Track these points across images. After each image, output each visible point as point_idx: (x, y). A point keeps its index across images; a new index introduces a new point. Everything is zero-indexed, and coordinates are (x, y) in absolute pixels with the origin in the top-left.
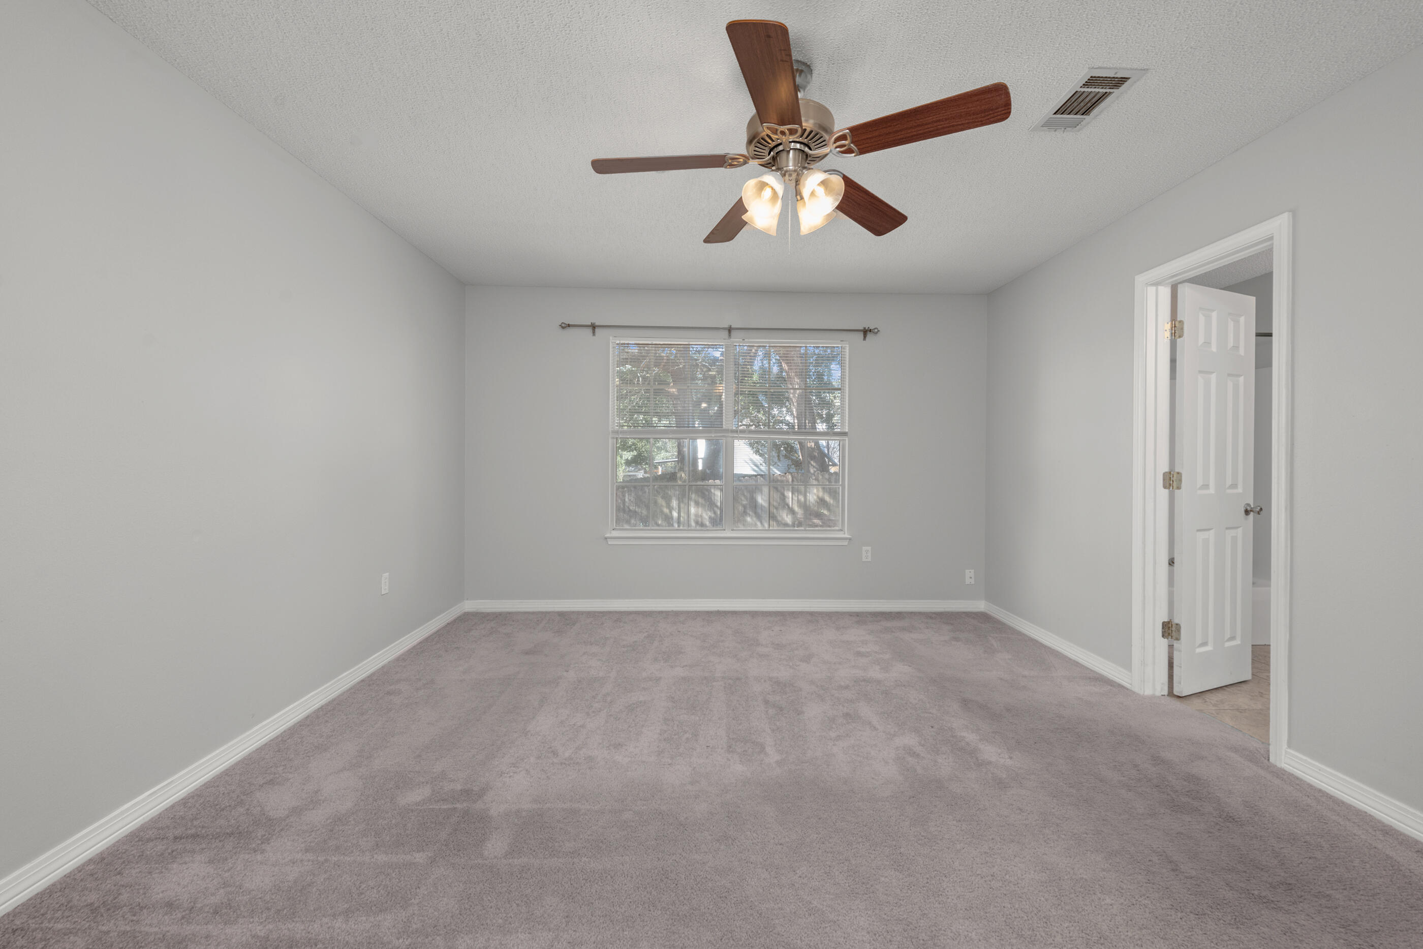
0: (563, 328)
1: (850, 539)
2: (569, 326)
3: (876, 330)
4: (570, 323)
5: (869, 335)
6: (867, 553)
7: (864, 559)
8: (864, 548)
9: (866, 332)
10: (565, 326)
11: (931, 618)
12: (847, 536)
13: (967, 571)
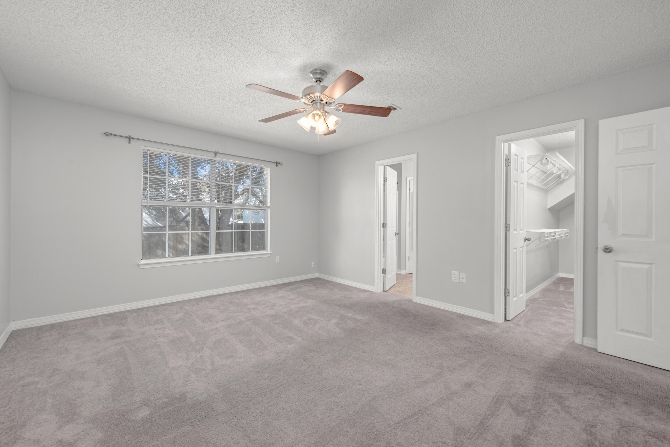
0: (107, 135)
1: (271, 254)
2: (112, 135)
3: (282, 164)
4: (112, 134)
5: (279, 165)
6: (277, 259)
7: (276, 262)
8: (276, 257)
9: (277, 164)
10: (106, 134)
11: (303, 282)
12: (269, 252)
13: (312, 262)
